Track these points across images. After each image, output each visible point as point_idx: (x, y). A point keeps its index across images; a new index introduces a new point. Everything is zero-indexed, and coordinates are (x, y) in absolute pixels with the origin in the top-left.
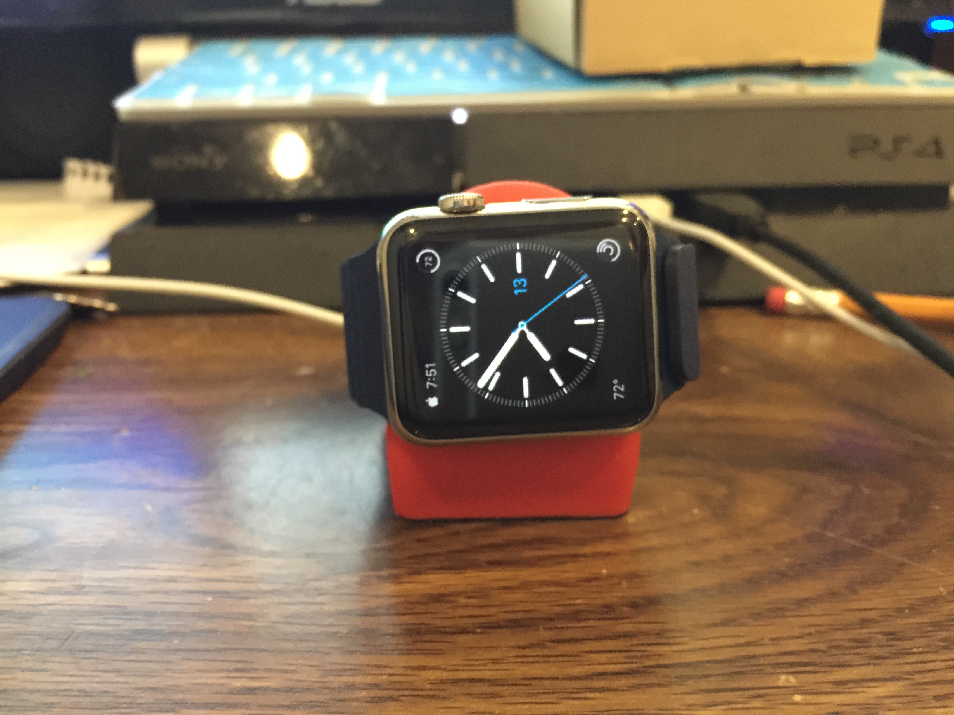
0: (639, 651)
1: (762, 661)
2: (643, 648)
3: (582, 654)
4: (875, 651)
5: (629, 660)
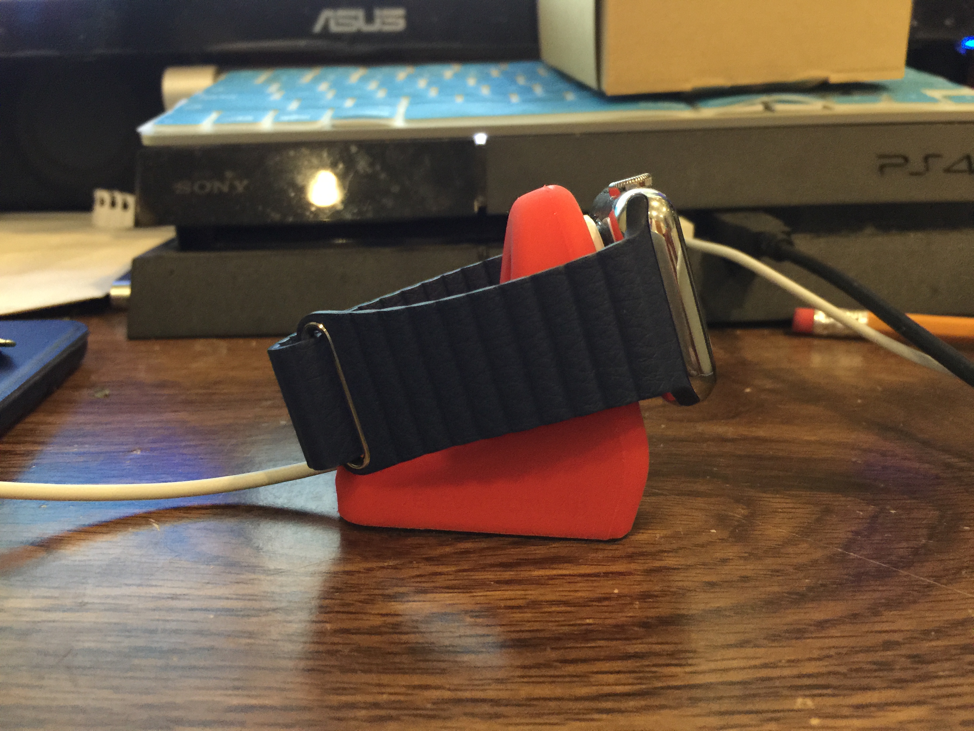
0: (650, 672)
1: (777, 683)
2: (654, 669)
3: (590, 675)
5: (639, 681)
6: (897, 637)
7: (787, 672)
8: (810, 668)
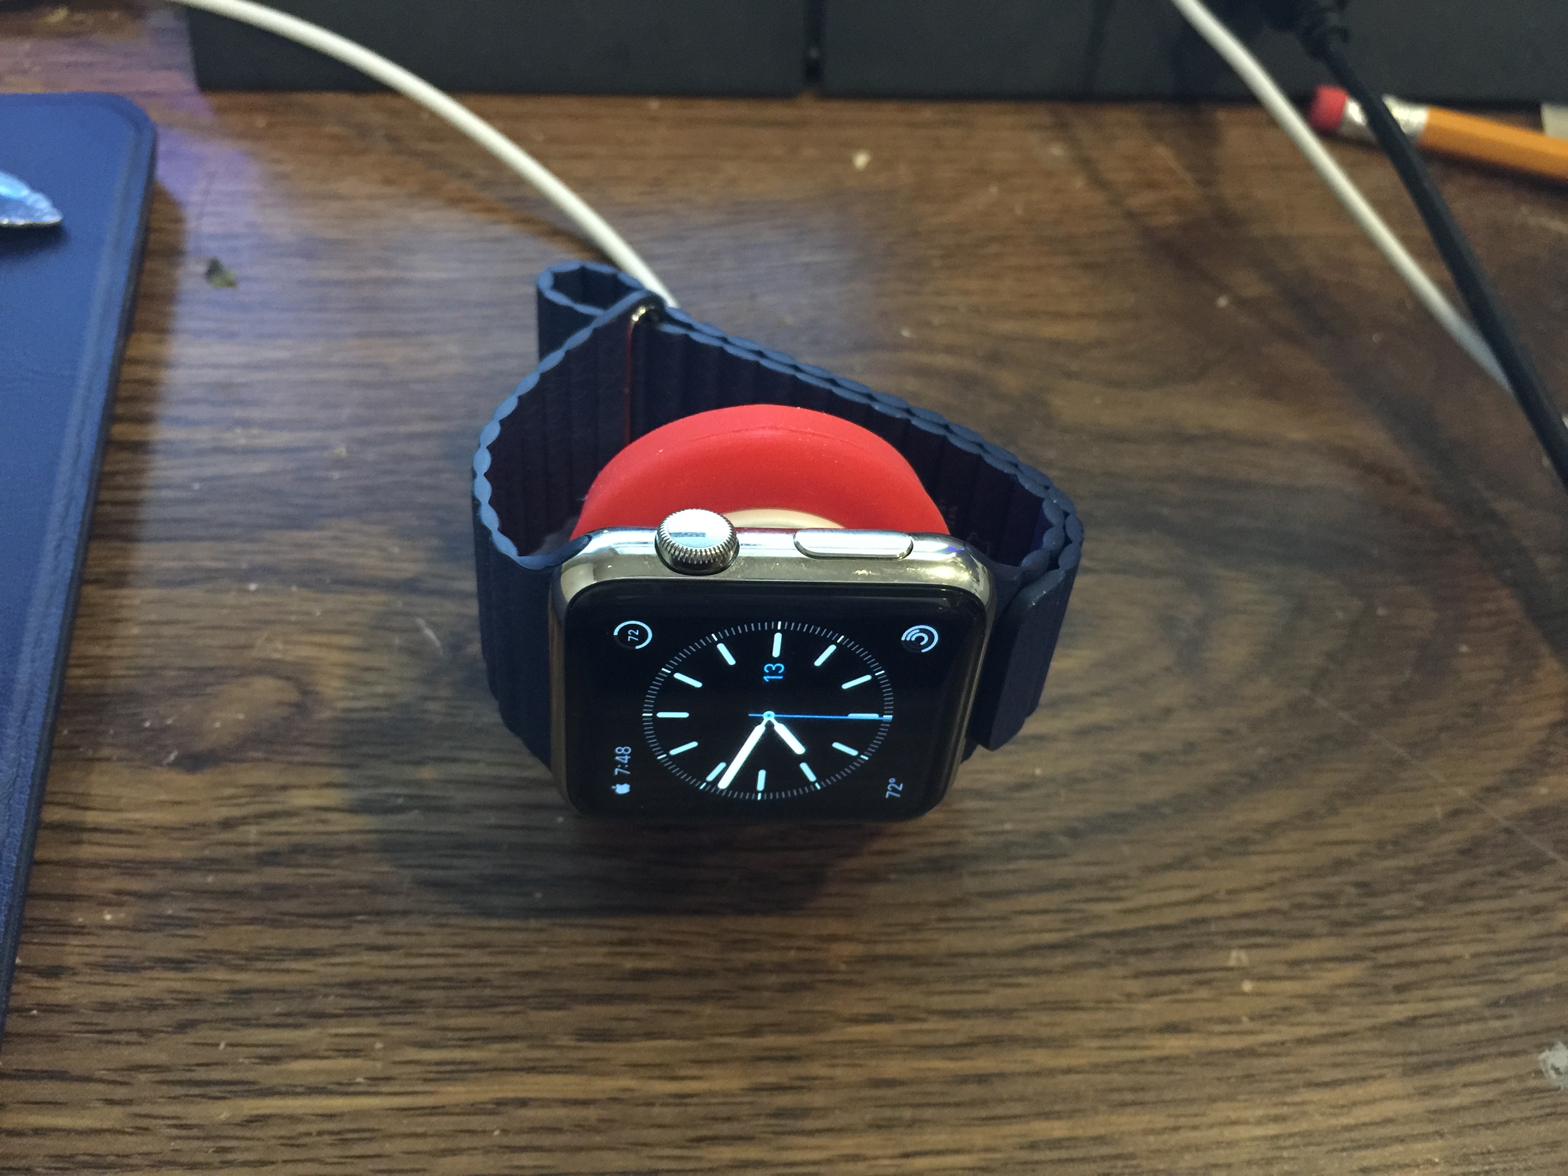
1: (1213, 928)
2: (1083, 906)
4: (1341, 913)
6: (1350, 851)
7: (1224, 909)
8: (1251, 902)
